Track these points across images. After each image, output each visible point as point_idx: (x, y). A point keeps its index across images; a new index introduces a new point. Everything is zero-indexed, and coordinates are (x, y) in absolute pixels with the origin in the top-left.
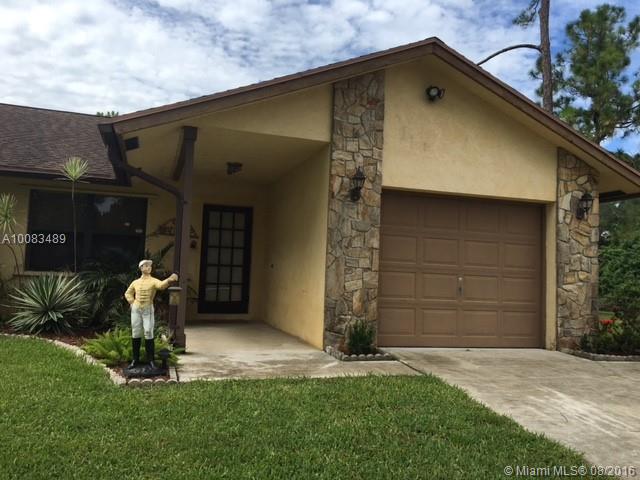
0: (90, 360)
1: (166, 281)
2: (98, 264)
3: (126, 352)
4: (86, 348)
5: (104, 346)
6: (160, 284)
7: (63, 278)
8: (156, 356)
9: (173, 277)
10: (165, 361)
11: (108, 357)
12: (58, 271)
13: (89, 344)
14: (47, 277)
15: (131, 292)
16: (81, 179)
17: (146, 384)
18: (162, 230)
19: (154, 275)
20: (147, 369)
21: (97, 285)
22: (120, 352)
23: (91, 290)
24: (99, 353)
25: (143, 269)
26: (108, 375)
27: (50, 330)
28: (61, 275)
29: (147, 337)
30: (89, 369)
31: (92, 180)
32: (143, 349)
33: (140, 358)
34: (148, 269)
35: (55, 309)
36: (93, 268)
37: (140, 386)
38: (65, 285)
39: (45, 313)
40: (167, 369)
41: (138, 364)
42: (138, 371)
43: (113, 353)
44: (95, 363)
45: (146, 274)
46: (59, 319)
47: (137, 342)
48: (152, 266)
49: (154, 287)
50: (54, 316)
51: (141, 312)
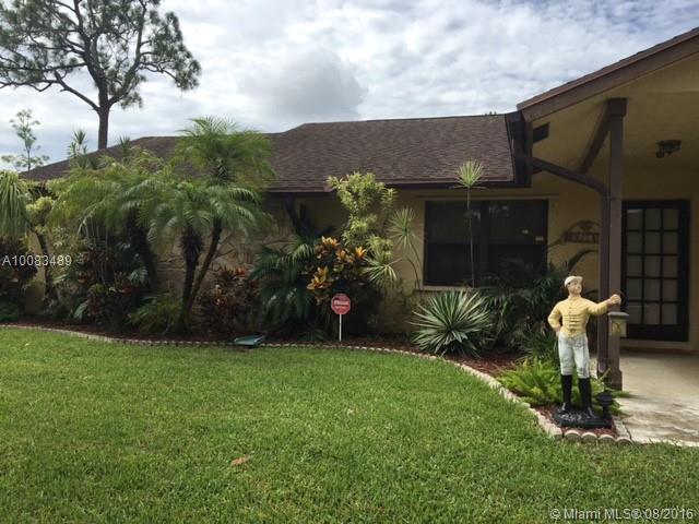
0: (508, 396)
1: (603, 304)
2: (497, 278)
3: (552, 390)
4: (503, 379)
5: (524, 381)
6: (595, 307)
7: (464, 293)
8: (593, 400)
9: (615, 299)
10: (606, 409)
11: (531, 395)
12: (459, 286)
13: (505, 376)
14: (449, 292)
15: (555, 317)
16: (476, 184)
17: (589, 439)
18: (568, 237)
19: (585, 294)
20: (583, 416)
21: (498, 302)
22: (544, 389)
23: (492, 307)
24: (519, 388)
25: (571, 288)
26: (536, 419)
27: (454, 351)
28: (462, 290)
29: (580, 376)
30: (510, 408)
31: (488, 185)
32: (575, 388)
33: (572, 400)
34: (577, 288)
35: (459, 328)
36: (493, 283)
37: (582, 441)
38: (467, 303)
39: (448, 331)
40: (610, 419)
41: (571, 409)
42: (573, 419)
43: (536, 390)
44: (515, 399)
45: (574, 293)
46: (464, 340)
47: (567, 381)
48: (582, 283)
49: (586, 311)
50: (459, 336)
51: (571, 343)
